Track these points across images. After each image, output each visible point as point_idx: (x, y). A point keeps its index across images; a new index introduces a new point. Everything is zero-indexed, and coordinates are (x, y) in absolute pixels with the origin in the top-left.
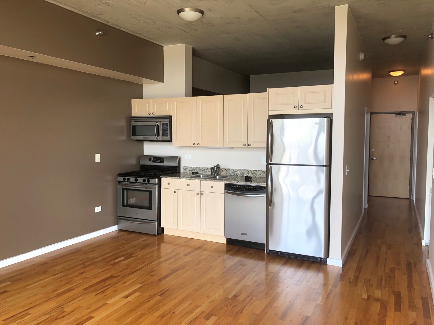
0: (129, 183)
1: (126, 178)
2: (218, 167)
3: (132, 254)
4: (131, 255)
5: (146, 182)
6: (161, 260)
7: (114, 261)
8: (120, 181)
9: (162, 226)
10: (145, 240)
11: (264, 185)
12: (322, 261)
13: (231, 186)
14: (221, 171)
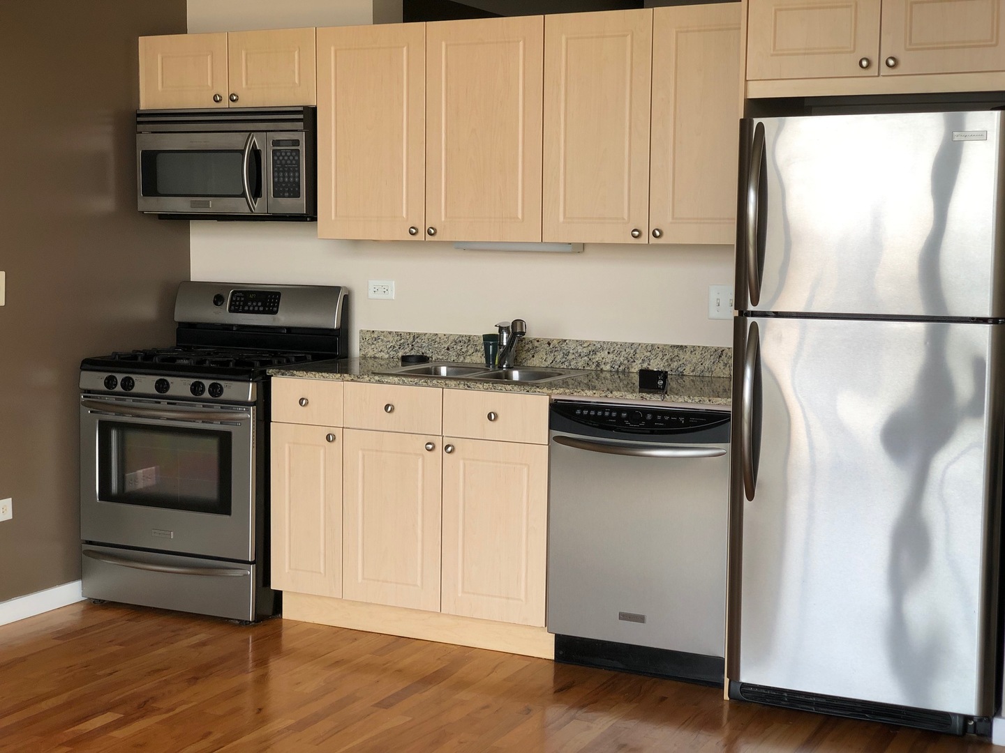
0: (129, 401)
1: (120, 377)
2: (516, 331)
3: (154, 699)
4: (145, 702)
5: (206, 395)
6: (278, 724)
7: (76, 728)
8: (89, 391)
9: (274, 586)
10: (203, 644)
11: (723, 404)
12: (970, 730)
13: (578, 412)
14: (528, 351)
